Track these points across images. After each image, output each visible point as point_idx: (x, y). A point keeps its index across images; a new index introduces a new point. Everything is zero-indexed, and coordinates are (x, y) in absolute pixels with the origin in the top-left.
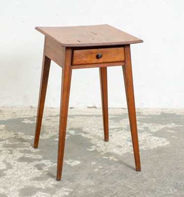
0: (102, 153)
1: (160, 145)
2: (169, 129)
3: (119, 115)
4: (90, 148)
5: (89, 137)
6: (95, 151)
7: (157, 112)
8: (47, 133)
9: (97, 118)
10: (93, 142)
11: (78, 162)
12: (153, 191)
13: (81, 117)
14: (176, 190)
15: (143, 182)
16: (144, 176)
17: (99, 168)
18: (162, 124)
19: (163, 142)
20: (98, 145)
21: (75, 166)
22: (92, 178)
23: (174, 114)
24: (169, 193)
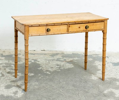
0: (44, 71)
1: (70, 67)
2: (75, 60)
3: (54, 54)
4: (39, 68)
5: (39, 63)
6: (41, 69)
7: (71, 53)
8: (22, 61)
9: (45, 55)
10: (41, 65)
11: (33, 74)
12: (63, 87)
13: (38, 55)
14: (73, 87)
15: (59, 83)
16: (61, 81)
17: (41, 77)
18: (72, 58)
19: (71, 66)
20: (43, 67)
21: (31, 76)
22: (38, 81)
23: (78, 54)
24: (70, 88)
